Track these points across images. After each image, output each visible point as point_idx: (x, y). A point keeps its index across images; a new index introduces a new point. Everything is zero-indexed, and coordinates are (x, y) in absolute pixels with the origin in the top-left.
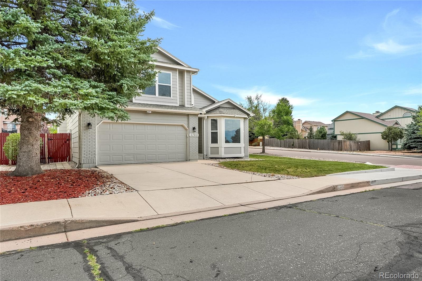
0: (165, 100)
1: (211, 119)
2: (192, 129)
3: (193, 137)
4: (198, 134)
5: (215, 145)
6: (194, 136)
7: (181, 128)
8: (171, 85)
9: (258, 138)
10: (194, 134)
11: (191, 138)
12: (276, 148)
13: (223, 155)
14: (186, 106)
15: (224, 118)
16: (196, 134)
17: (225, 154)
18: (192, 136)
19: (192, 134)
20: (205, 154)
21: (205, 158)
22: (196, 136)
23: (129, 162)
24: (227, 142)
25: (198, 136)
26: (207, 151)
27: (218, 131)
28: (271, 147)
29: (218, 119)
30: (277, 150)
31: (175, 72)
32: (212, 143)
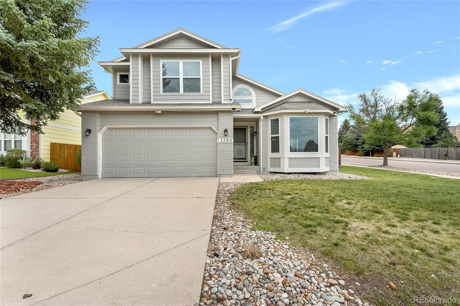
0: (193, 97)
1: (271, 120)
2: (223, 132)
3: (225, 144)
4: (233, 139)
5: (275, 155)
6: (226, 142)
7: (209, 132)
8: (201, 77)
9: (391, 147)
10: (226, 139)
11: (222, 144)
12: (416, 160)
13: (287, 170)
14: (223, 102)
15: (289, 117)
16: (229, 139)
17: (289, 167)
18: (223, 142)
19: (223, 139)
20: (261, 166)
21: (261, 172)
22: (229, 142)
23: (138, 175)
24: (292, 150)
25: (233, 142)
26: (265, 163)
27: (279, 135)
28: (410, 157)
29: (279, 118)
30: (417, 161)
31: (207, 59)
32: (272, 152)
